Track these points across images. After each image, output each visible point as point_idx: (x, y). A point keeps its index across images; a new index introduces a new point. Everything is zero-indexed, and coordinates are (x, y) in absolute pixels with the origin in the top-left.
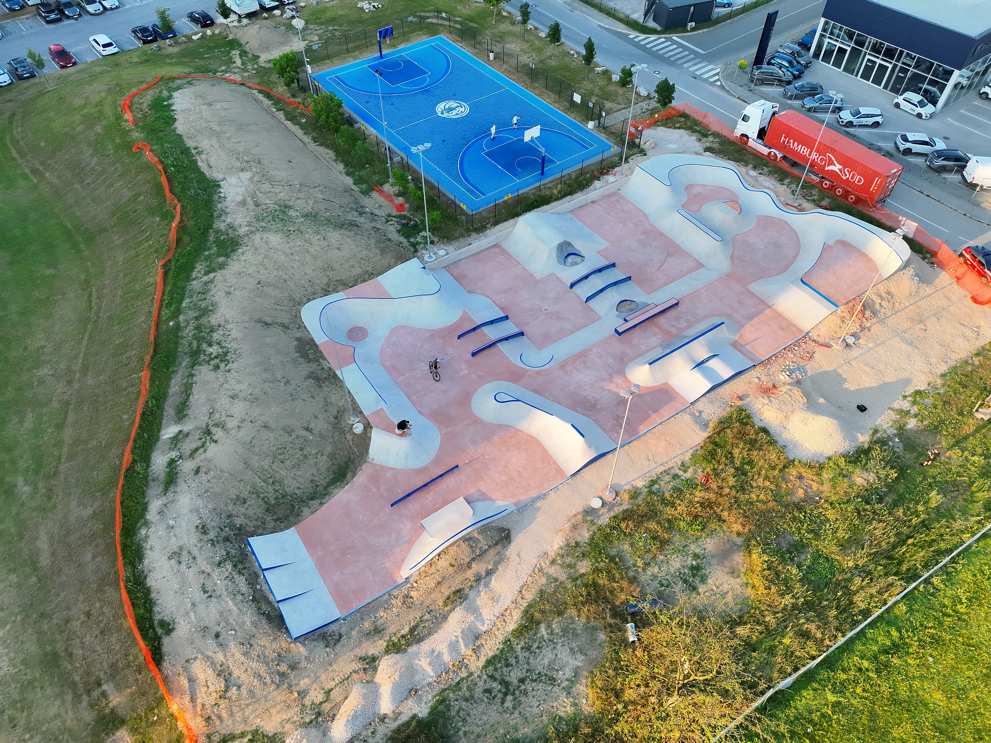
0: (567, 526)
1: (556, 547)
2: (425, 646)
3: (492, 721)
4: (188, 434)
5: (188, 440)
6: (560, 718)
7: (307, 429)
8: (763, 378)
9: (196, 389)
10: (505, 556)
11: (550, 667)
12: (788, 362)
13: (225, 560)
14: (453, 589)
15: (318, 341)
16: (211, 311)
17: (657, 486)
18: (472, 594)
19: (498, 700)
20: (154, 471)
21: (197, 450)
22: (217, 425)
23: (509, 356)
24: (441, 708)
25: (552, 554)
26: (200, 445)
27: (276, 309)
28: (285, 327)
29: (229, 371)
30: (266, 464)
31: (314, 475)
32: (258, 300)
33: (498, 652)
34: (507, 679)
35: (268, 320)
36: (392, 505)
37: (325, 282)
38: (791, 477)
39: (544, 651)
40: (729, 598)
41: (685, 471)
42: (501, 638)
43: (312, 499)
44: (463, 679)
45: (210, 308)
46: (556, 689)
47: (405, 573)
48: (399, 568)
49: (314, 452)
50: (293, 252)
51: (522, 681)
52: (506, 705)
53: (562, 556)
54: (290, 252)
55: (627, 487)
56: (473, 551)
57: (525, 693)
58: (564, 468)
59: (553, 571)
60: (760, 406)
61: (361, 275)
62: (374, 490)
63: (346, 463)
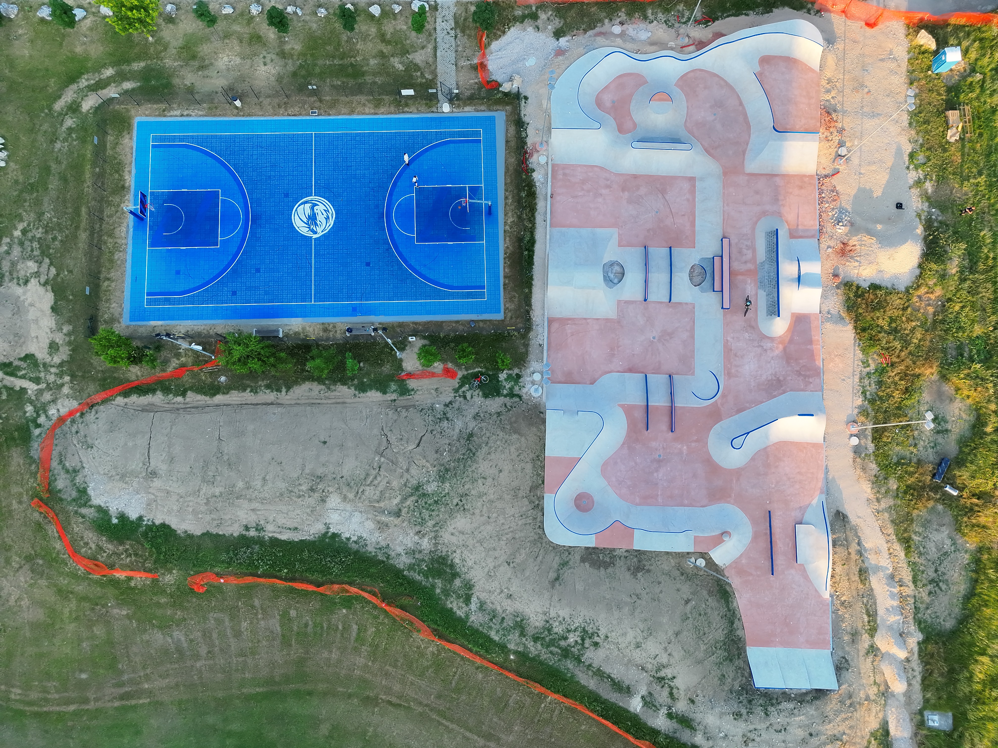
0: (859, 471)
1: (869, 490)
2: (881, 612)
3: (947, 602)
4: (650, 694)
5: (656, 696)
6: (968, 564)
7: (687, 602)
8: (832, 243)
9: (607, 669)
10: (854, 525)
11: (939, 550)
12: (830, 214)
13: (766, 709)
14: (857, 573)
15: (592, 545)
16: (522, 620)
17: (868, 393)
18: (866, 564)
19: (938, 591)
20: (667, 729)
21: (671, 694)
22: (658, 670)
23: (692, 406)
24: (922, 626)
25: (872, 496)
26: (668, 689)
27: (541, 562)
28: (564, 564)
29: (607, 637)
30: (703, 647)
31: (719, 614)
32: (527, 573)
33: (912, 573)
34: (930, 578)
35: (552, 575)
36: (773, 574)
37: (527, 503)
38: (917, 304)
39: (927, 546)
40: (964, 416)
41: (869, 366)
42: (905, 565)
43: (732, 623)
44: (914, 603)
45: (519, 619)
46: (952, 556)
47: (826, 595)
48: (820, 596)
49: (704, 606)
50: (486, 515)
51: (936, 571)
52: (943, 589)
53: (878, 492)
54: (485, 518)
55: (856, 411)
56: (843, 545)
57: (944, 574)
58: (815, 441)
59: (884, 504)
60: (856, 271)
61: (534, 467)
62: (751, 578)
63: (718, 585)
